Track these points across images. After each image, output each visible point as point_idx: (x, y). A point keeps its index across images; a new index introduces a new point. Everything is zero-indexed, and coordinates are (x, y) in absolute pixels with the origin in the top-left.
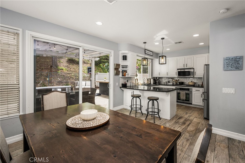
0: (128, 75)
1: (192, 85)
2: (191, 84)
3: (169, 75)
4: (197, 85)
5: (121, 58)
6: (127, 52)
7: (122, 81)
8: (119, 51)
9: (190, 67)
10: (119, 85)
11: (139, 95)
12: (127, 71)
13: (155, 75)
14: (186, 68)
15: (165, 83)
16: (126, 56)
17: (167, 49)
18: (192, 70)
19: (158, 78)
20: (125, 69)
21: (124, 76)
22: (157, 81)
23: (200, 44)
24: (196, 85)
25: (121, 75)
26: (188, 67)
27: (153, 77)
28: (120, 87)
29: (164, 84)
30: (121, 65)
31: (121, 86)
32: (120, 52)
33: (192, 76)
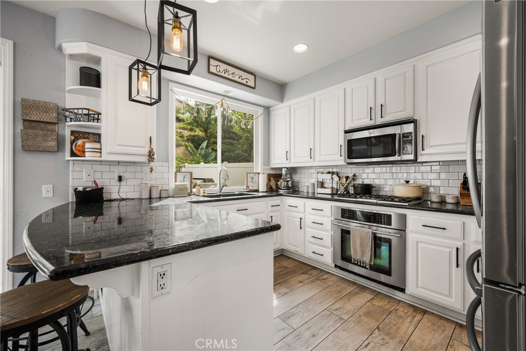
0: (98, 151)
2: (401, 191)
3: (316, 159)
4: (436, 200)
9: (401, 116)
13: (275, 161)
14: (378, 121)
15: (309, 188)
19: (284, 171)
24: (427, 198)
26: (388, 119)
27: (273, 169)
29: (306, 191)
31: (73, 198)
33: (404, 157)
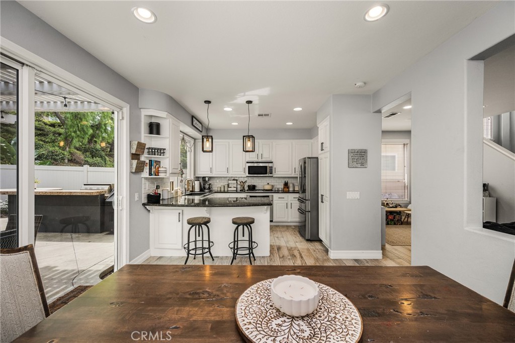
0: (165, 172)
1: (269, 190)
2: (267, 187)
3: (230, 173)
4: (276, 190)
5: (144, 128)
6: (163, 114)
7: (148, 188)
8: (140, 109)
9: (268, 160)
10: (140, 197)
11: (205, 218)
12: (160, 162)
13: (200, 173)
14: (260, 160)
15: (221, 188)
16: (158, 125)
17: (233, 124)
18: (270, 165)
19: (207, 179)
20: (155, 158)
21: (156, 175)
22: (205, 185)
23: (287, 124)
24: (274, 189)
25: (145, 174)
26: (264, 160)
27: (198, 177)
28: (144, 205)
29: (219, 189)
30: (147, 147)
31: (145, 201)
32: (144, 113)
33: (270, 175)
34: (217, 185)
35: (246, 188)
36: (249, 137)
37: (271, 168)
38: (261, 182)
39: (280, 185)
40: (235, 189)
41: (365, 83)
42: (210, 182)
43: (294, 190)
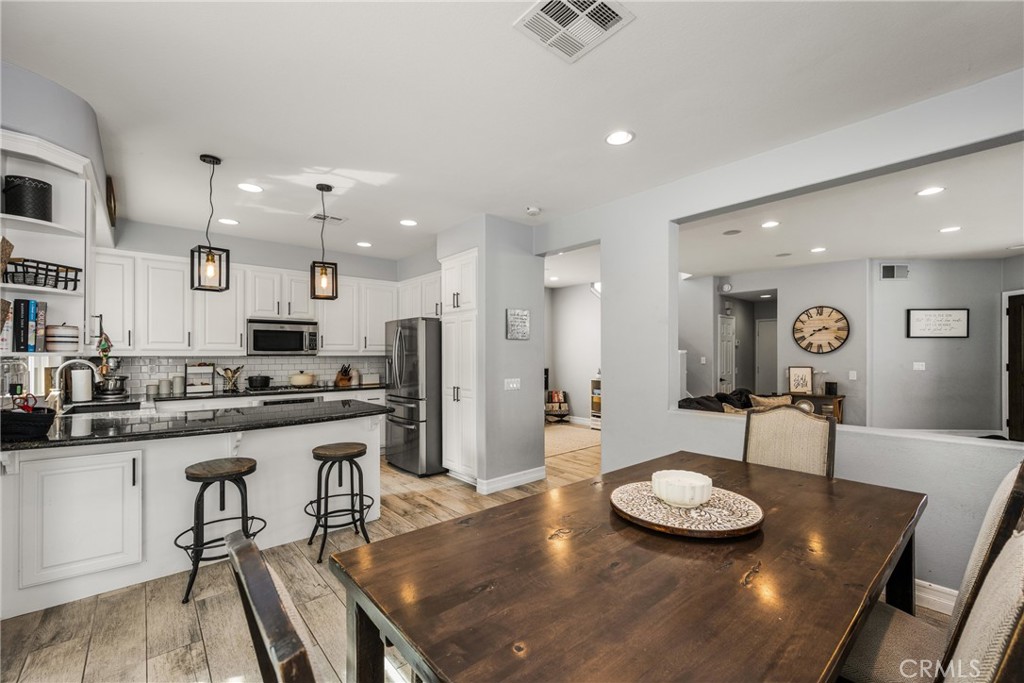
3: (197, 347)
4: (322, 385)
9: (305, 317)
15: (158, 387)
17: (222, 221)
18: (310, 330)
19: (113, 363)
24: (319, 384)
26: (294, 317)
29: (152, 392)
33: (310, 352)
34: (143, 379)
35: (243, 385)
36: (324, 265)
37: (313, 335)
38: (283, 369)
39: (329, 375)
40: (209, 388)
41: (540, 210)
42: (121, 372)
43: (360, 384)
